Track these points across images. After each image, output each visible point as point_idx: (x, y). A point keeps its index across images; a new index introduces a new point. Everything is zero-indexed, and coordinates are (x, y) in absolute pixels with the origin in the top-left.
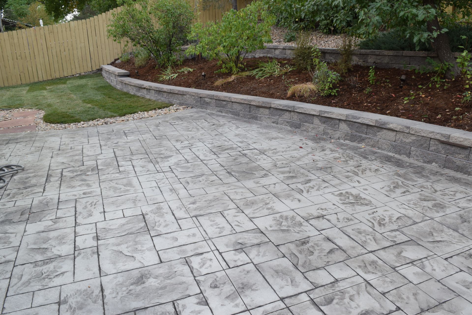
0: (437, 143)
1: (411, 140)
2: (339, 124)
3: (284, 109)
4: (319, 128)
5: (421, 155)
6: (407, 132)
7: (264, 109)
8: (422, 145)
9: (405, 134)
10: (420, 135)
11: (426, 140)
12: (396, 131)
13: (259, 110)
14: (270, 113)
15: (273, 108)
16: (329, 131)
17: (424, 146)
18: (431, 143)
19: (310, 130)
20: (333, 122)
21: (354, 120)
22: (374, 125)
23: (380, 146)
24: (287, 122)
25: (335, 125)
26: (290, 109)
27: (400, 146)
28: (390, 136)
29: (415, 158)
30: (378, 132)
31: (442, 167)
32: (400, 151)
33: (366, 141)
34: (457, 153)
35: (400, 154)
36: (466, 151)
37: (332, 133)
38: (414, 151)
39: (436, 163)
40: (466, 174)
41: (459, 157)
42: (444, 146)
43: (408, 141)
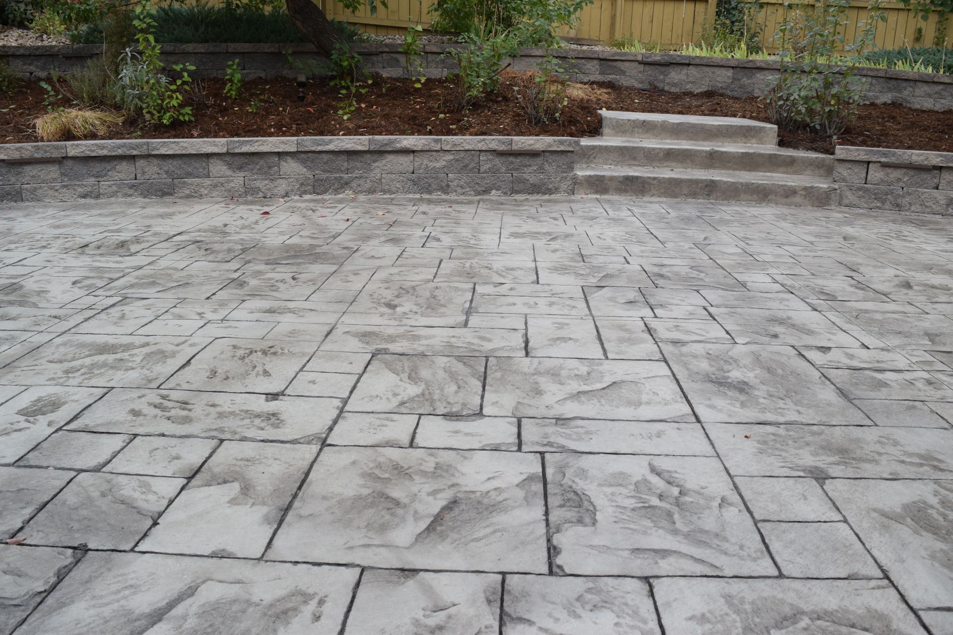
0: (491, 157)
1: (444, 163)
2: (279, 164)
3: (114, 154)
4: (228, 182)
5: (470, 182)
6: (437, 149)
7: (39, 167)
8: (467, 166)
9: (434, 153)
10: (461, 149)
11: (473, 155)
12: (414, 152)
13: (20, 173)
14: (62, 174)
15: (74, 158)
16: (258, 184)
17: (471, 166)
18: (481, 158)
19: (206, 192)
20: (262, 162)
21: (320, 148)
22: (366, 149)
23: (387, 187)
24: (132, 187)
25: (270, 168)
26: (135, 153)
27: (427, 178)
28: (401, 164)
29: (460, 190)
30: (374, 161)
31: (509, 193)
32: (430, 185)
33: (354, 184)
34: (526, 166)
35: (430, 193)
36: (539, 159)
37: (268, 186)
38: (455, 179)
39: (498, 190)
40: (546, 194)
41: (529, 171)
42: (503, 159)
43: (438, 165)
